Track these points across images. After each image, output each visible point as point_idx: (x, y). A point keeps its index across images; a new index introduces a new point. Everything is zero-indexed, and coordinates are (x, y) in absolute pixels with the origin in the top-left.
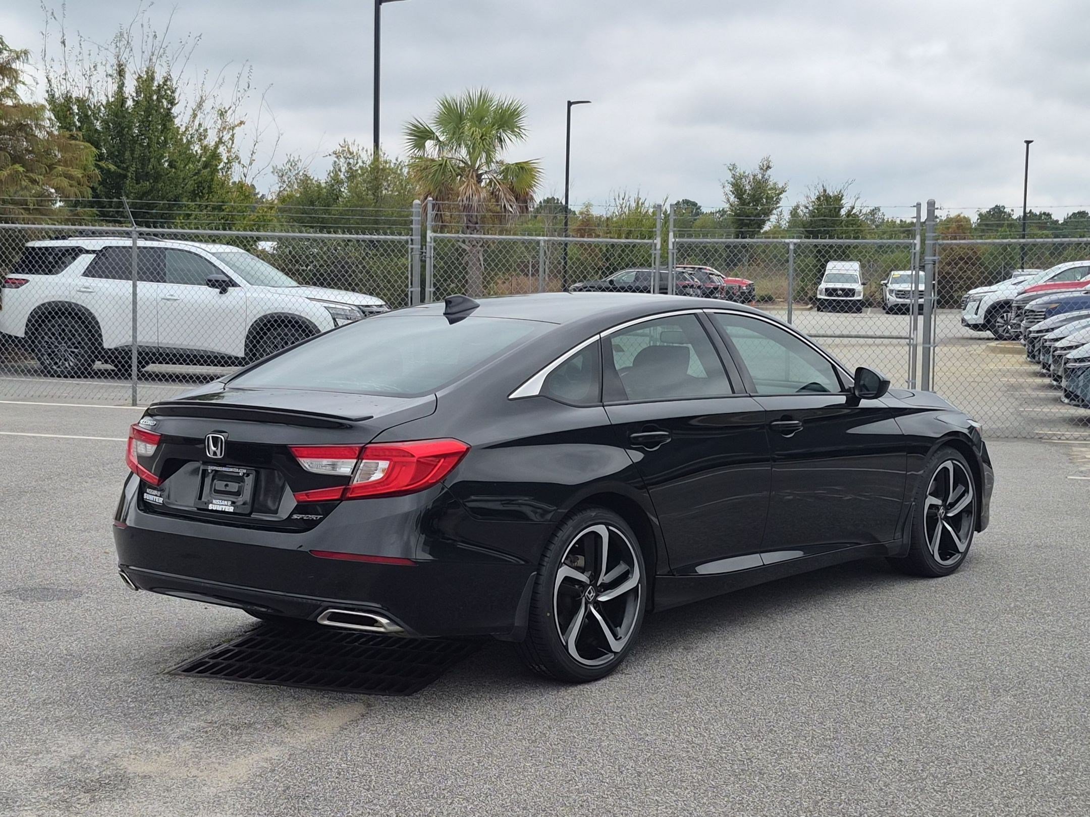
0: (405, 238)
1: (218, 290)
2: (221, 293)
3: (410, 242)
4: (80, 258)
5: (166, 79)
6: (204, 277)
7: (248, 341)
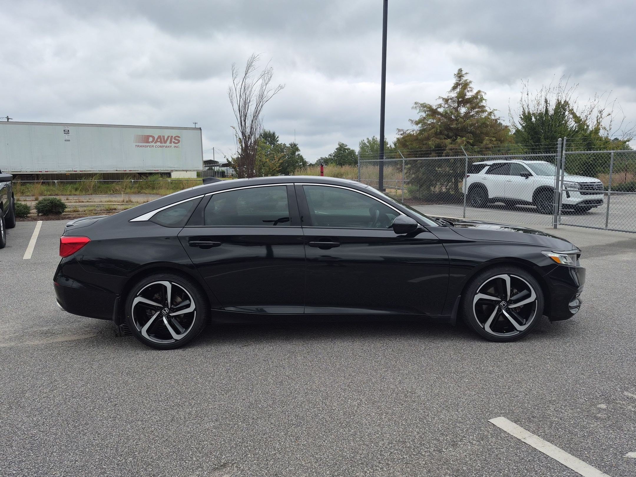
0: (554, 154)
1: (525, 178)
2: (526, 178)
3: (556, 156)
4: (486, 168)
5: (565, 102)
6: (521, 173)
7: (533, 196)
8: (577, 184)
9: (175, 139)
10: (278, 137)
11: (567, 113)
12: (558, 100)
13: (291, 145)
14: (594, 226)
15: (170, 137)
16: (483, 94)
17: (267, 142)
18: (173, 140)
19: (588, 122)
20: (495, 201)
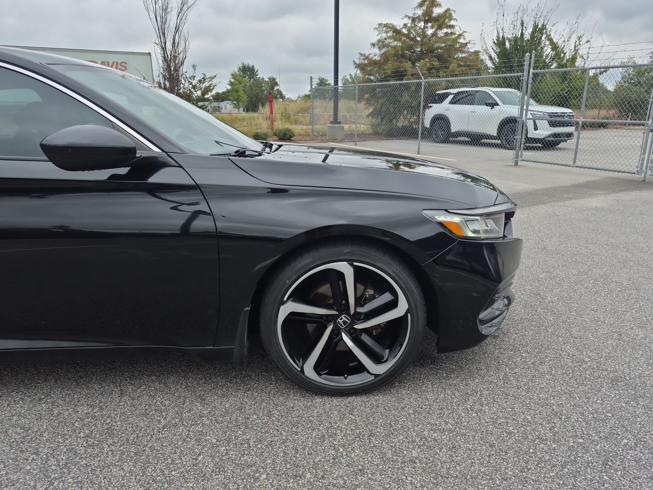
0: (520, 73)
1: (491, 107)
3: (522, 77)
4: (449, 97)
5: (543, 25)
6: (486, 102)
7: (498, 129)
8: (545, 114)
9: (121, 65)
10: (257, 71)
11: (543, 38)
12: (535, 23)
13: (270, 79)
14: (560, 162)
15: (115, 63)
16: (452, 12)
17: (246, 76)
18: (119, 67)
19: (566, 50)
20: (458, 136)
